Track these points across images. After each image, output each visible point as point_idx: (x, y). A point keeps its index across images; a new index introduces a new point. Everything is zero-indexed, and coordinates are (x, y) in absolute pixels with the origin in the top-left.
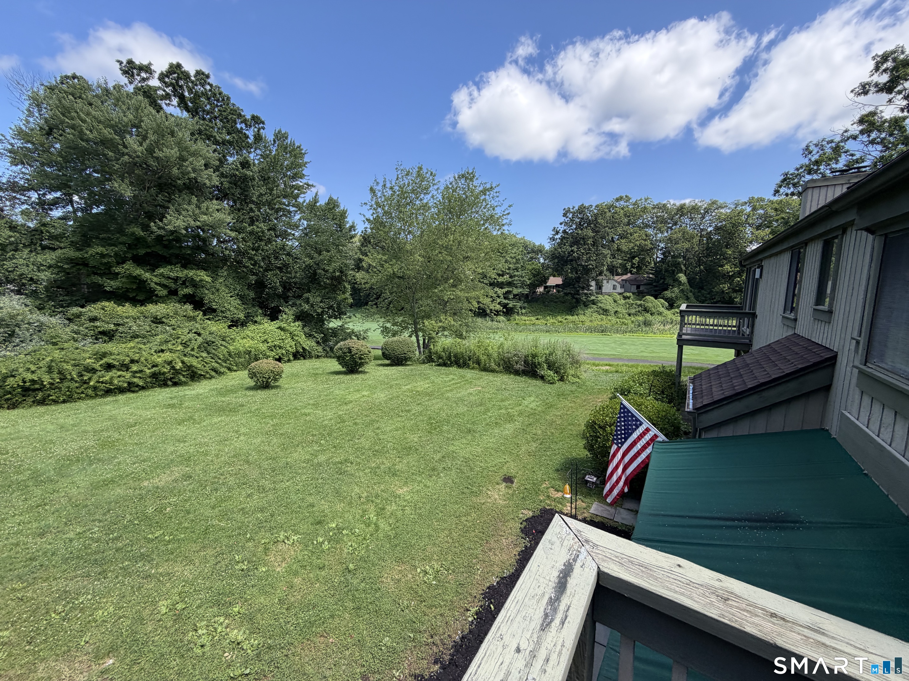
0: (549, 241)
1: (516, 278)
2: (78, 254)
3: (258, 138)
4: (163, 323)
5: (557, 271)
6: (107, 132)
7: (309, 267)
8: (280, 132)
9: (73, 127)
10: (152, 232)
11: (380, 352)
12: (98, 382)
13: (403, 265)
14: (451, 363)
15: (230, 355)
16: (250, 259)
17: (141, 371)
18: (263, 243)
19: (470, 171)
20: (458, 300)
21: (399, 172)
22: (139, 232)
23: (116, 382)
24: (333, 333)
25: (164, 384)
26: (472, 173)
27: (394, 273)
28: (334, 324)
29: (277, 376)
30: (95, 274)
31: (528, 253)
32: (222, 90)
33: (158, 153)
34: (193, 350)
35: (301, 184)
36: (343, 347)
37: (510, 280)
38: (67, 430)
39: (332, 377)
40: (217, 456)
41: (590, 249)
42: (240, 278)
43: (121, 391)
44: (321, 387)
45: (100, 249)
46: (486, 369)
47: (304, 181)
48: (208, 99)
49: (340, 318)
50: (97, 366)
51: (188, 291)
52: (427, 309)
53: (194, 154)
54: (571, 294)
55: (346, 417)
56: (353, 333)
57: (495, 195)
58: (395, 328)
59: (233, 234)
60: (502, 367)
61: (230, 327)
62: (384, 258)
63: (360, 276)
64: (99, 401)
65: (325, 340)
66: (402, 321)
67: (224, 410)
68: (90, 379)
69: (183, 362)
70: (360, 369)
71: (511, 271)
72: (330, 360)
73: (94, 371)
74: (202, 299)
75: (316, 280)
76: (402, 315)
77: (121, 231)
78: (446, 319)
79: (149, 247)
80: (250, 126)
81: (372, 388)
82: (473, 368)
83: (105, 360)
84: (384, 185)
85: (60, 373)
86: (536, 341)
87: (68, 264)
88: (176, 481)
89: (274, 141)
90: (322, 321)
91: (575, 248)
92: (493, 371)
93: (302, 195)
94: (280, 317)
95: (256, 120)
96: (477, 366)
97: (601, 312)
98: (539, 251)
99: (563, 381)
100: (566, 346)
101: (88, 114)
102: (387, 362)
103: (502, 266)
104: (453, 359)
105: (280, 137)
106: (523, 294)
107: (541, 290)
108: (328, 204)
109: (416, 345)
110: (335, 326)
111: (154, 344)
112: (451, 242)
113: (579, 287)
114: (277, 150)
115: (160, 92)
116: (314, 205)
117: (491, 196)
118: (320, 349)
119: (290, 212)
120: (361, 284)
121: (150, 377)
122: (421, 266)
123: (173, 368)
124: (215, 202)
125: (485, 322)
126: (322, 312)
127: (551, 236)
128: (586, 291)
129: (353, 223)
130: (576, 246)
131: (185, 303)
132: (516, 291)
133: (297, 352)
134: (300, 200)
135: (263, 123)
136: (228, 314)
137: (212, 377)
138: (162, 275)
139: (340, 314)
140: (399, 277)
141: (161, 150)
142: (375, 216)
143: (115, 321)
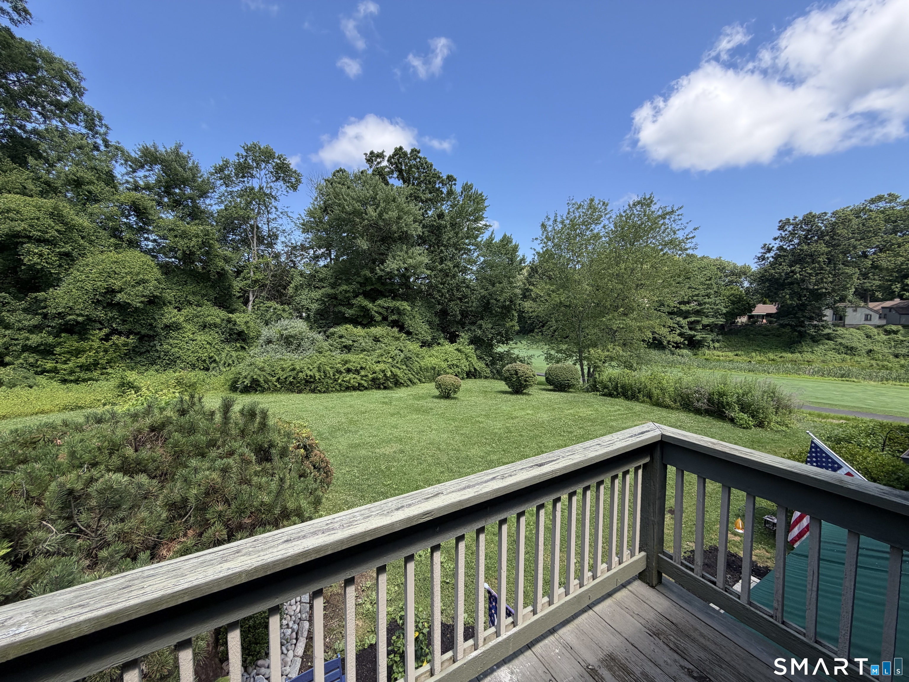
0: (756, 260)
1: (707, 306)
2: (333, 291)
3: (450, 193)
4: (379, 341)
5: (767, 296)
6: (358, 206)
7: (484, 297)
8: (466, 184)
9: (339, 205)
10: (376, 274)
11: (543, 379)
12: (343, 381)
13: (570, 294)
14: (618, 394)
15: (421, 369)
16: (439, 291)
17: (366, 376)
18: (449, 279)
19: (647, 197)
20: (628, 329)
21: (570, 206)
22: (368, 273)
23: (352, 381)
24: (500, 357)
25: (378, 388)
26: (649, 199)
27: (561, 303)
28: (501, 349)
29: (456, 388)
30: (340, 304)
31: (726, 276)
32: (427, 160)
33: (386, 216)
34: (397, 363)
35: (480, 225)
36: (511, 369)
37: (699, 308)
38: (330, 410)
39: (499, 395)
40: (419, 441)
41: (822, 269)
42: (430, 307)
43: (355, 389)
44: (490, 402)
45: (345, 287)
46: (658, 404)
47: (483, 223)
48: (418, 169)
49: (507, 344)
50: (342, 369)
51: (395, 317)
52: (594, 338)
53: (408, 213)
54: (791, 326)
55: (512, 429)
56: (518, 358)
57: (677, 217)
58: (559, 355)
59: (428, 272)
60: (678, 404)
61: (422, 346)
62: (552, 288)
63: (527, 305)
64: (342, 394)
65: (493, 363)
66: (567, 349)
67: (419, 410)
68: (338, 378)
69: (391, 372)
70: (524, 391)
71: (700, 298)
72: (496, 381)
73: (340, 372)
74: (403, 324)
75: (488, 308)
76: (566, 342)
77: (358, 274)
78: (614, 349)
79: (373, 285)
80: (446, 184)
81: (536, 409)
82: (643, 402)
83: (347, 366)
84: (555, 221)
85: (324, 372)
86: (724, 377)
87: (326, 298)
88: (395, 452)
89: (462, 193)
90: (491, 346)
91: (797, 268)
92: (667, 407)
93: (481, 236)
94: (458, 341)
95: (450, 178)
96: (648, 400)
97: (842, 349)
98: (743, 272)
99: (762, 427)
100: (768, 387)
101: (348, 195)
102: (550, 387)
103: (684, 293)
104: (620, 390)
105: (467, 188)
106: (716, 324)
107: (743, 320)
108: (502, 241)
109: (580, 373)
110: (502, 351)
111: (374, 356)
112: (623, 271)
113: (804, 316)
114: (463, 200)
115: (387, 170)
116: (491, 243)
117: (672, 220)
118: (488, 370)
119: (470, 250)
120: (528, 312)
121: (371, 381)
122: (588, 295)
123: (385, 375)
124: (418, 248)
125: (663, 356)
126: (492, 337)
127: (759, 255)
128: (815, 322)
129: (524, 256)
130: (798, 266)
131: (392, 327)
132: (706, 321)
133: (470, 371)
134: (479, 239)
135: (455, 180)
136: (420, 336)
137: (408, 386)
138: (379, 305)
139: (507, 340)
140: (566, 306)
141: (387, 213)
142: (544, 249)
143: (352, 338)
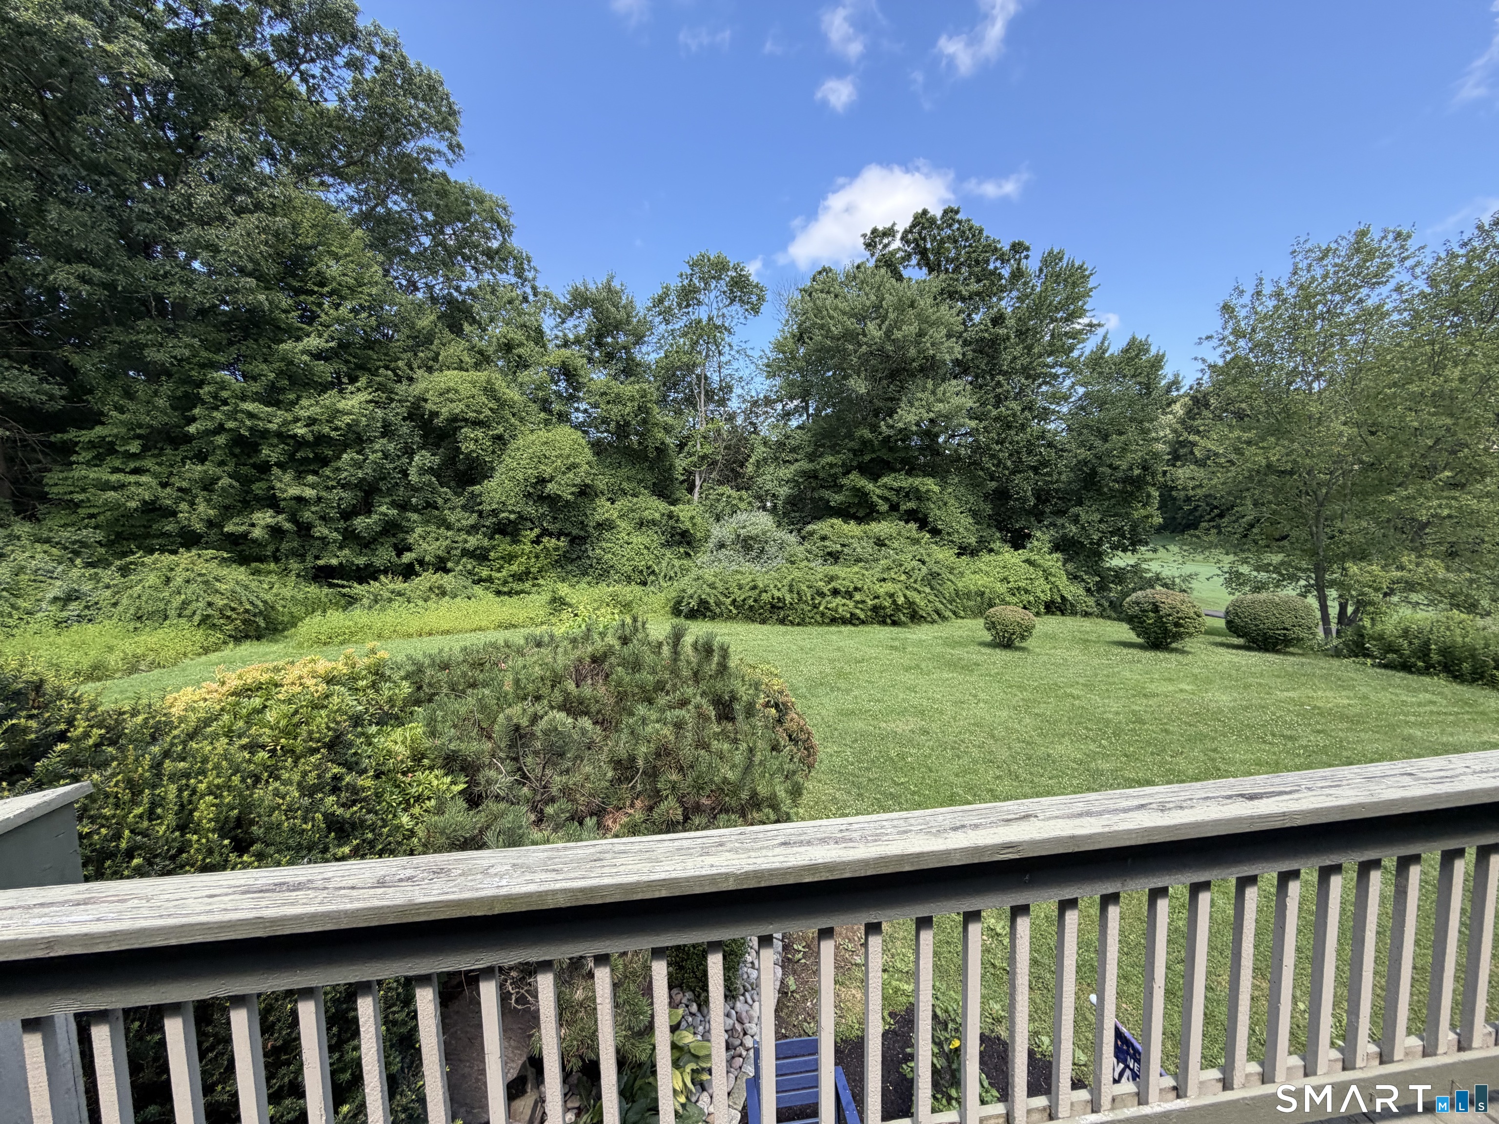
2: (811, 466)
3: (1018, 274)
4: (886, 545)
6: (851, 324)
7: (1085, 462)
8: (1051, 253)
9: (822, 327)
10: (880, 433)
11: (1221, 623)
12: (826, 608)
13: (1296, 446)
14: (1430, 666)
15: (957, 595)
16: (993, 456)
17: (863, 602)
18: (1013, 432)
21: (1300, 257)
22: (866, 433)
23: (840, 610)
24: (1116, 576)
25: (883, 623)
27: (1269, 466)
28: (1120, 561)
29: (1026, 631)
30: (822, 487)
32: (973, 222)
33: (897, 334)
34: (915, 582)
35: (1079, 327)
36: (1142, 600)
38: (807, 653)
39: (1116, 650)
40: (955, 718)
42: (975, 485)
43: (845, 622)
44: (1096, 662)
45: (829, 459)
47: (1085, 321)
48: (956, 242)
49: (1134, 551)
50: (825, 590)
51: (911, 505)
52: (1360, 539)
53: (936, 323)
55: (1146, 717)
56: (1158, 579)
58: (1263, 576)
59: (973, 423)
61: (959, 555)
62: (1246, 436)
63: (1183, 473)
64: (826, 629)
65: (1102, 587)
66: (1282, 563)
67: (955, 665)
68: (820, 604)
69: (905, 596)
70: (1174, 645)
72: (1109, 622)
73: (822, 595)
74: (926, 516)
75: (1094, 484)
76: (1282, 549)
77: (850, 436)
78: (1418, 564)
79: (874, 452)
80: (1008, 260)
81: (1202, 681)
83: (833, 584)
84: (1259, 293)
85: (798, 594)
87: (802, 477)
88: (912, 731)
89: (1041, 270)
90: (1099, 555)
93: (1080, 346)
94: (1029, 545)
95: (1017, 248)
101: (836, 309)
102: (1241, 641)
104: (1435, 657)
105: (1051, 260)
108: (1126, 351)
109: (1318, 614)
110: (1122, 564)
111: (876, 571)
114: (1043, 283)
115: (900, 255)
116: (1102, 358)
118: (1091, 601)
119: (1055, 376)
120: (1185, 489)
121: (871, 610)
122: (1345, 446)
123: (894, 602)
124: (954, 382)
126: (1101, 539)
129: (1176, 376)
131: (907, 522)
133: (1053, 602)
134: (1075, 354)
135: (1027, 249)
136: (955, 537)
137: (933, 622)
138: (885, 486)
139: (1133, 544)
140: (1283, 473)
141: (900, 329)
142: (1228, 357)
143: (841, 540)
